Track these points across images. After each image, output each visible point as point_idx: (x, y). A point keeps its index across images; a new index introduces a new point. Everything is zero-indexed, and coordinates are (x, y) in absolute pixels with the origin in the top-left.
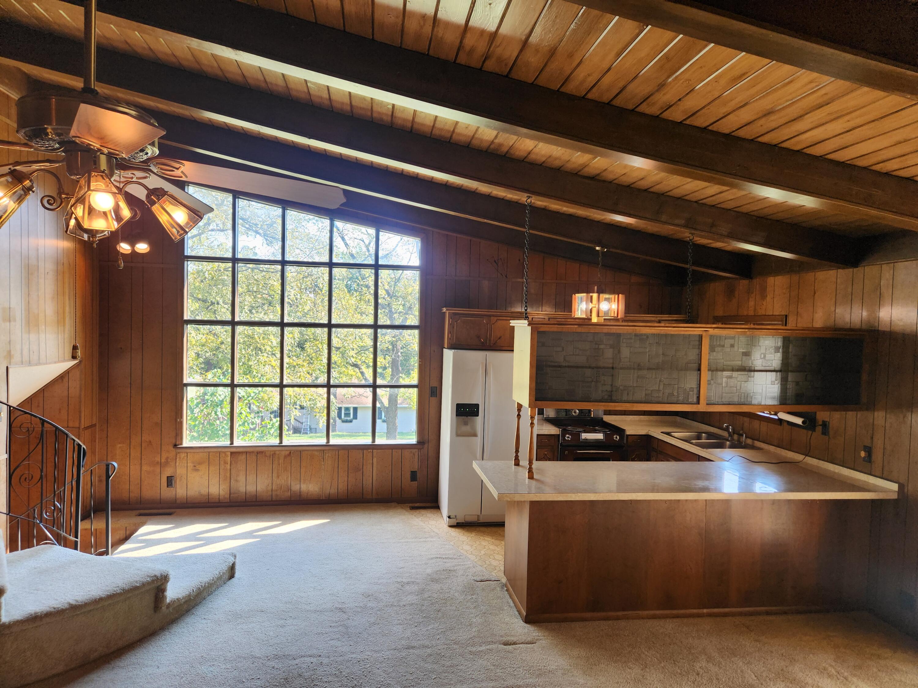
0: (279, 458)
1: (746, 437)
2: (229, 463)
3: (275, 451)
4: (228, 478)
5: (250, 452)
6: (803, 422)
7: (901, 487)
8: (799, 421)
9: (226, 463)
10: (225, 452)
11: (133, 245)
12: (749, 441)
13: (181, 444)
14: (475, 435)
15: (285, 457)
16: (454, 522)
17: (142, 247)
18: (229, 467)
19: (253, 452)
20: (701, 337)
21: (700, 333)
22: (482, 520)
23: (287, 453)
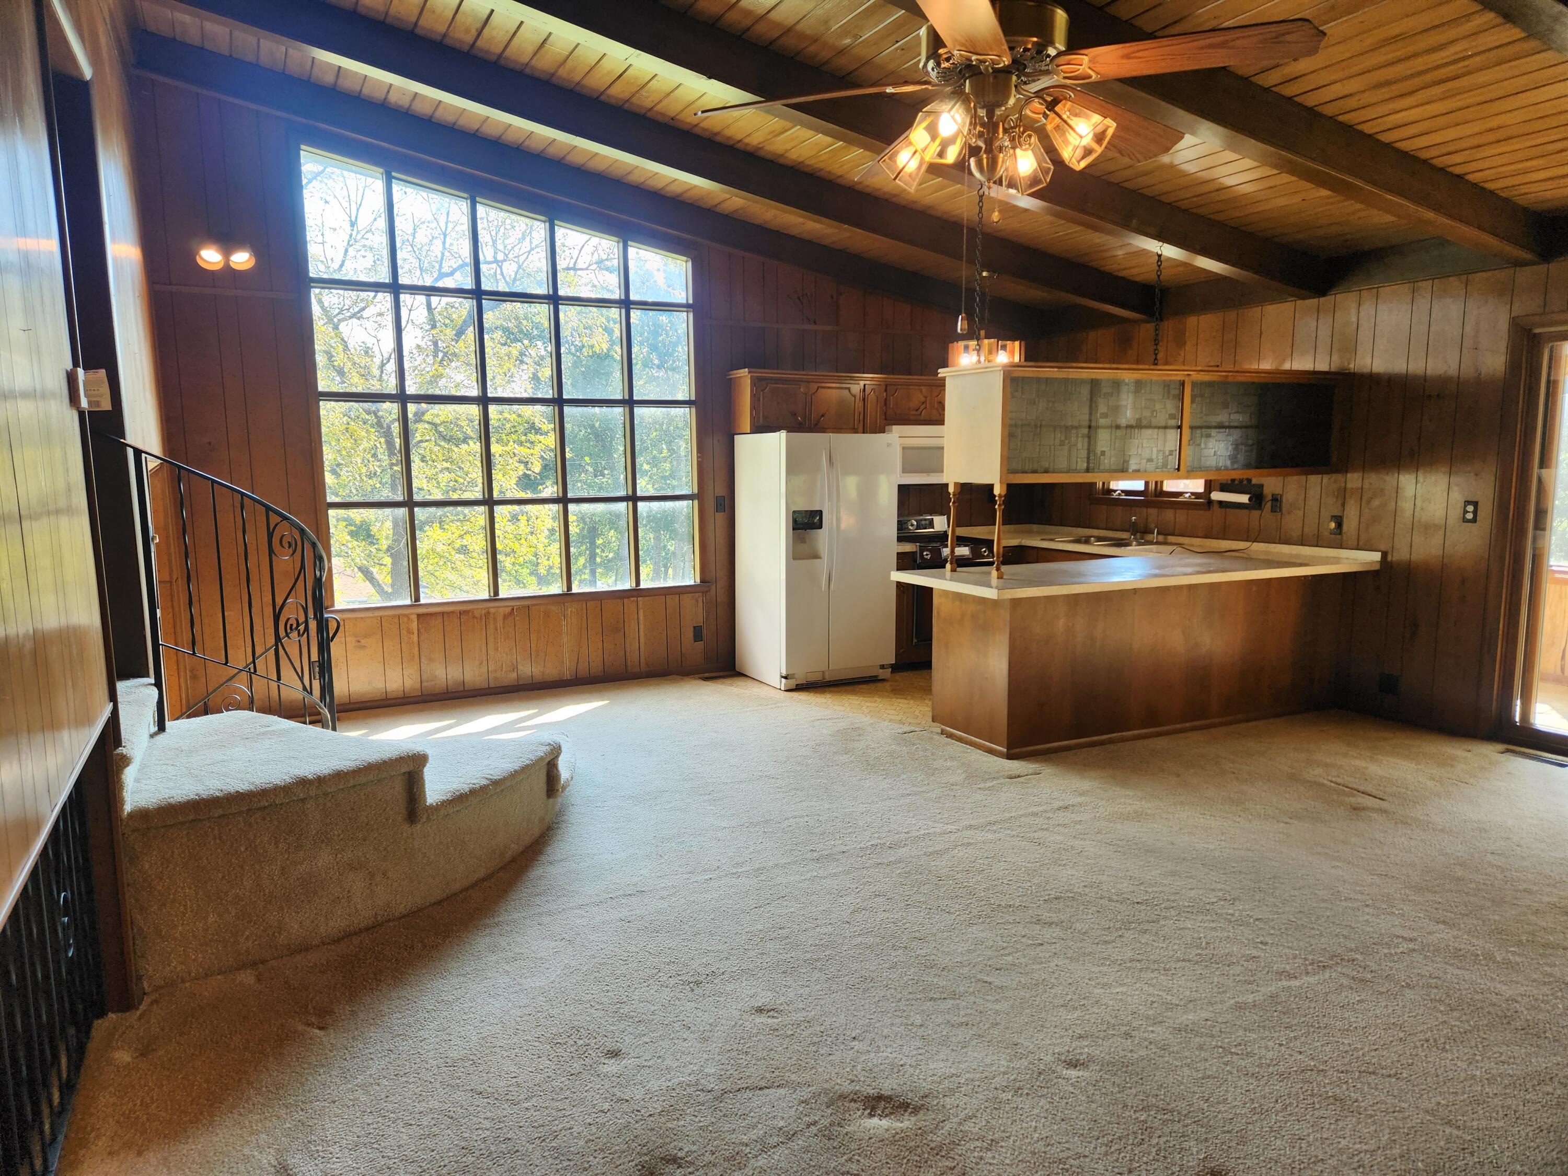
0: (495, 619)
1: (1158, 534)
2: (416, 632)
3: (489, 608)
4: (417, 657)
5: (449, 613)
6: (1250, 499)
7: (1385, 555)
8: (1244, 499)
9: (410, 632)
10: (407, 616)
11: (227, 253)
12: (1161, 538)
13: (333, 605)
14: (816, 556)
15: (505, 617)
16: (792, 683)
17: (242, 259)
18: (415, 638)
19: (452, 612)
20: (1183, 384)
21: (1182, 378)
22: (828, 678)
23: (508, 610)
